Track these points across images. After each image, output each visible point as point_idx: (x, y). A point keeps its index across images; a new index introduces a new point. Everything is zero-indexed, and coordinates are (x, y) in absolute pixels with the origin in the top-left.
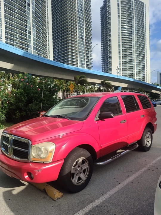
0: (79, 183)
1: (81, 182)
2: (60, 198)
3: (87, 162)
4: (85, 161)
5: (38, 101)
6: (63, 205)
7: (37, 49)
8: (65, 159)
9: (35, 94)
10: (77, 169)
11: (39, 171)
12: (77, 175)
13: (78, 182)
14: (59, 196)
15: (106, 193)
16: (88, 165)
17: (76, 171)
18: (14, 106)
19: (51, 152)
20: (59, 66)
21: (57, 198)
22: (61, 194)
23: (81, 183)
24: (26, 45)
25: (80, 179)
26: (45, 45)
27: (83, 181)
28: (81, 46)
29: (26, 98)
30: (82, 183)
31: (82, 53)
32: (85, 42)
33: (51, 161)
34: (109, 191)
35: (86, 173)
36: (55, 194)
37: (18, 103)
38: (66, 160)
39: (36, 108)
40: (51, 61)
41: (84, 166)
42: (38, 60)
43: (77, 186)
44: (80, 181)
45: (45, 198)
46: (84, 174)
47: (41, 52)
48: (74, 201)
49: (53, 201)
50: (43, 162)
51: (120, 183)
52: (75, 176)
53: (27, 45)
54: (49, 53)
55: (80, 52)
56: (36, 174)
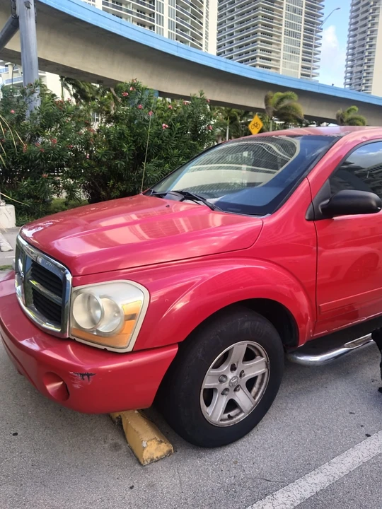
0: (230, 417)
1: (237, 415)
2: (159, 459)
3: (262, 356)
4: (256, 353)
5: (163, 158)
6: (165, 491)
7: (178, 26)
8: (180, 345)
9: (156, 139)
10: (225, 376)
11: (86, 377)
12: (223, 394)
13: (226, 415)
14: (158, 454)
15: (317, 466)
16: (264, 365)
17: (221, 381)
18: (103, 168)
19: (132, 317)
20: (228, 70)
21: (152, 460)
22: (165, 447)
23: (234, 419)
24: (150, 15)
25: (232, 405)
26: (197, 16)
27: (243, 414)
28: (292, 17)
29: (133, 148)
30: (238, 417)
31: (295, 35)
32: (304, 6)
33: (130, 349)
34: (328, 459)
35: (255, 389)
36: (145, 445)
37: (115, 158)
38: (185, 347)
39: (156, 175)
40: (210, 57)
41: (250, 367)
42: (176, 54)
43: (222, 429)
44: (232, 413)
45: (116, 447)
46: (250, 390)
47: (186, 36)
48: (203, 480)
49: (137, 467)
50: (103, 347)
51: (368, 436)
52: (216, 397)
53: (154, 17)
54: (206, 38)
55: (288, 33)
56: (77, 386)
